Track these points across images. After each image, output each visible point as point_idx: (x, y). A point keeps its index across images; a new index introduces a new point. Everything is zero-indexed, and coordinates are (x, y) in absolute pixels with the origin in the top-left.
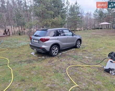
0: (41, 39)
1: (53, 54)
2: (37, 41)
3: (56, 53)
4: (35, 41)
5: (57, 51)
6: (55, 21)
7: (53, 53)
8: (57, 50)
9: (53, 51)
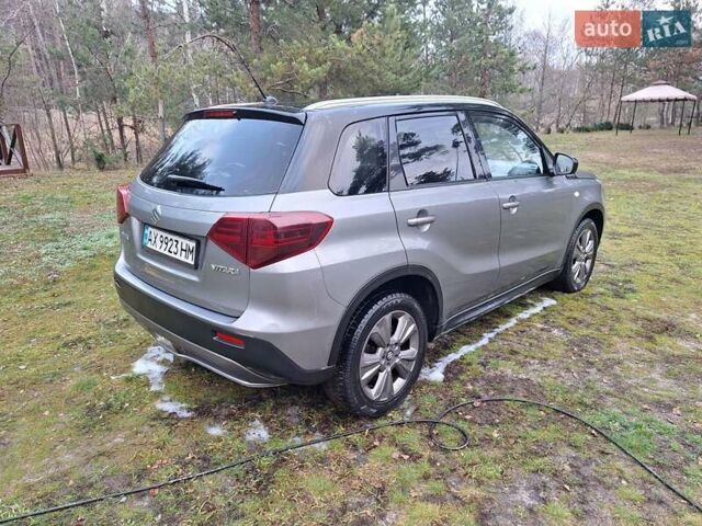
0: (223, 222)
1: (373, 393)
2: (181, 250)
3: (396, 373)
4: (158, 247)
5: (412, 351)
6: (353, 54)
7: (372, 382)
8: (405, 346)
9: (367, 358)
